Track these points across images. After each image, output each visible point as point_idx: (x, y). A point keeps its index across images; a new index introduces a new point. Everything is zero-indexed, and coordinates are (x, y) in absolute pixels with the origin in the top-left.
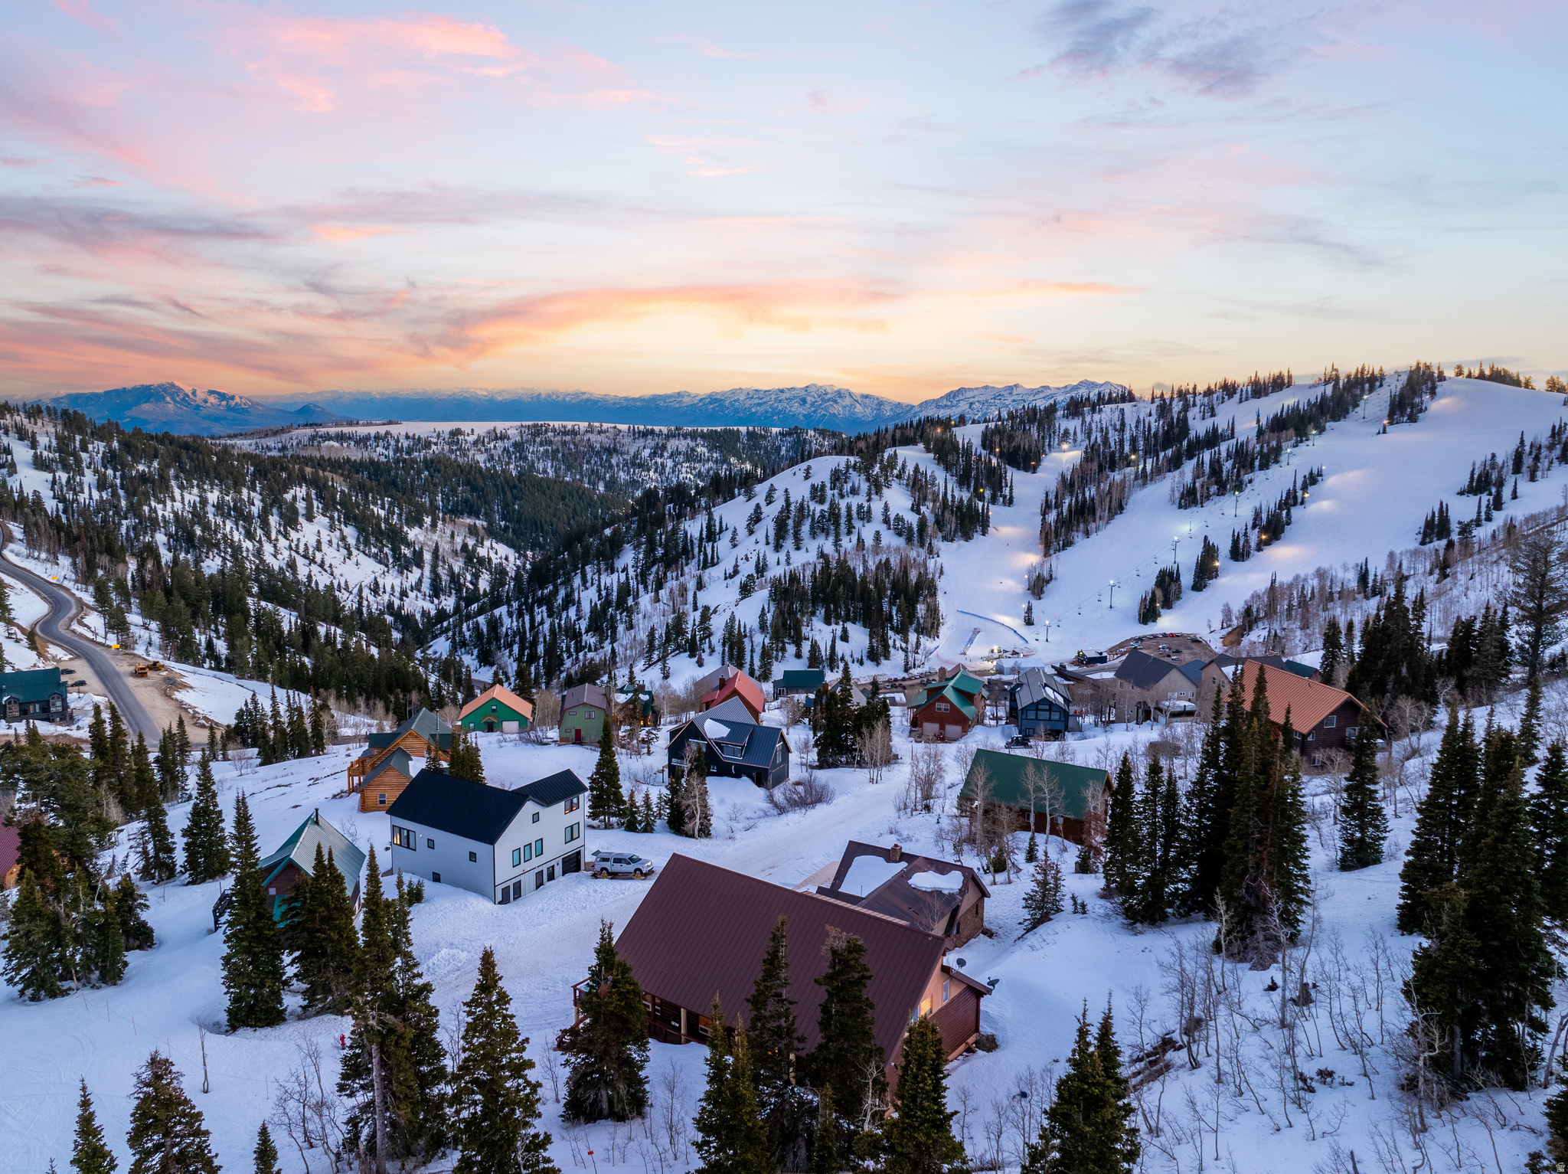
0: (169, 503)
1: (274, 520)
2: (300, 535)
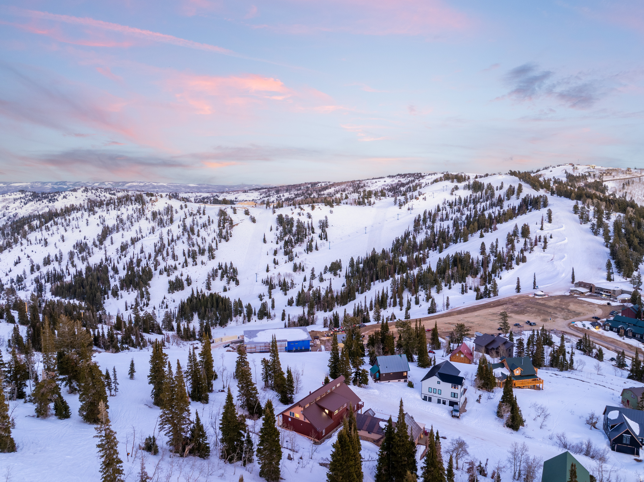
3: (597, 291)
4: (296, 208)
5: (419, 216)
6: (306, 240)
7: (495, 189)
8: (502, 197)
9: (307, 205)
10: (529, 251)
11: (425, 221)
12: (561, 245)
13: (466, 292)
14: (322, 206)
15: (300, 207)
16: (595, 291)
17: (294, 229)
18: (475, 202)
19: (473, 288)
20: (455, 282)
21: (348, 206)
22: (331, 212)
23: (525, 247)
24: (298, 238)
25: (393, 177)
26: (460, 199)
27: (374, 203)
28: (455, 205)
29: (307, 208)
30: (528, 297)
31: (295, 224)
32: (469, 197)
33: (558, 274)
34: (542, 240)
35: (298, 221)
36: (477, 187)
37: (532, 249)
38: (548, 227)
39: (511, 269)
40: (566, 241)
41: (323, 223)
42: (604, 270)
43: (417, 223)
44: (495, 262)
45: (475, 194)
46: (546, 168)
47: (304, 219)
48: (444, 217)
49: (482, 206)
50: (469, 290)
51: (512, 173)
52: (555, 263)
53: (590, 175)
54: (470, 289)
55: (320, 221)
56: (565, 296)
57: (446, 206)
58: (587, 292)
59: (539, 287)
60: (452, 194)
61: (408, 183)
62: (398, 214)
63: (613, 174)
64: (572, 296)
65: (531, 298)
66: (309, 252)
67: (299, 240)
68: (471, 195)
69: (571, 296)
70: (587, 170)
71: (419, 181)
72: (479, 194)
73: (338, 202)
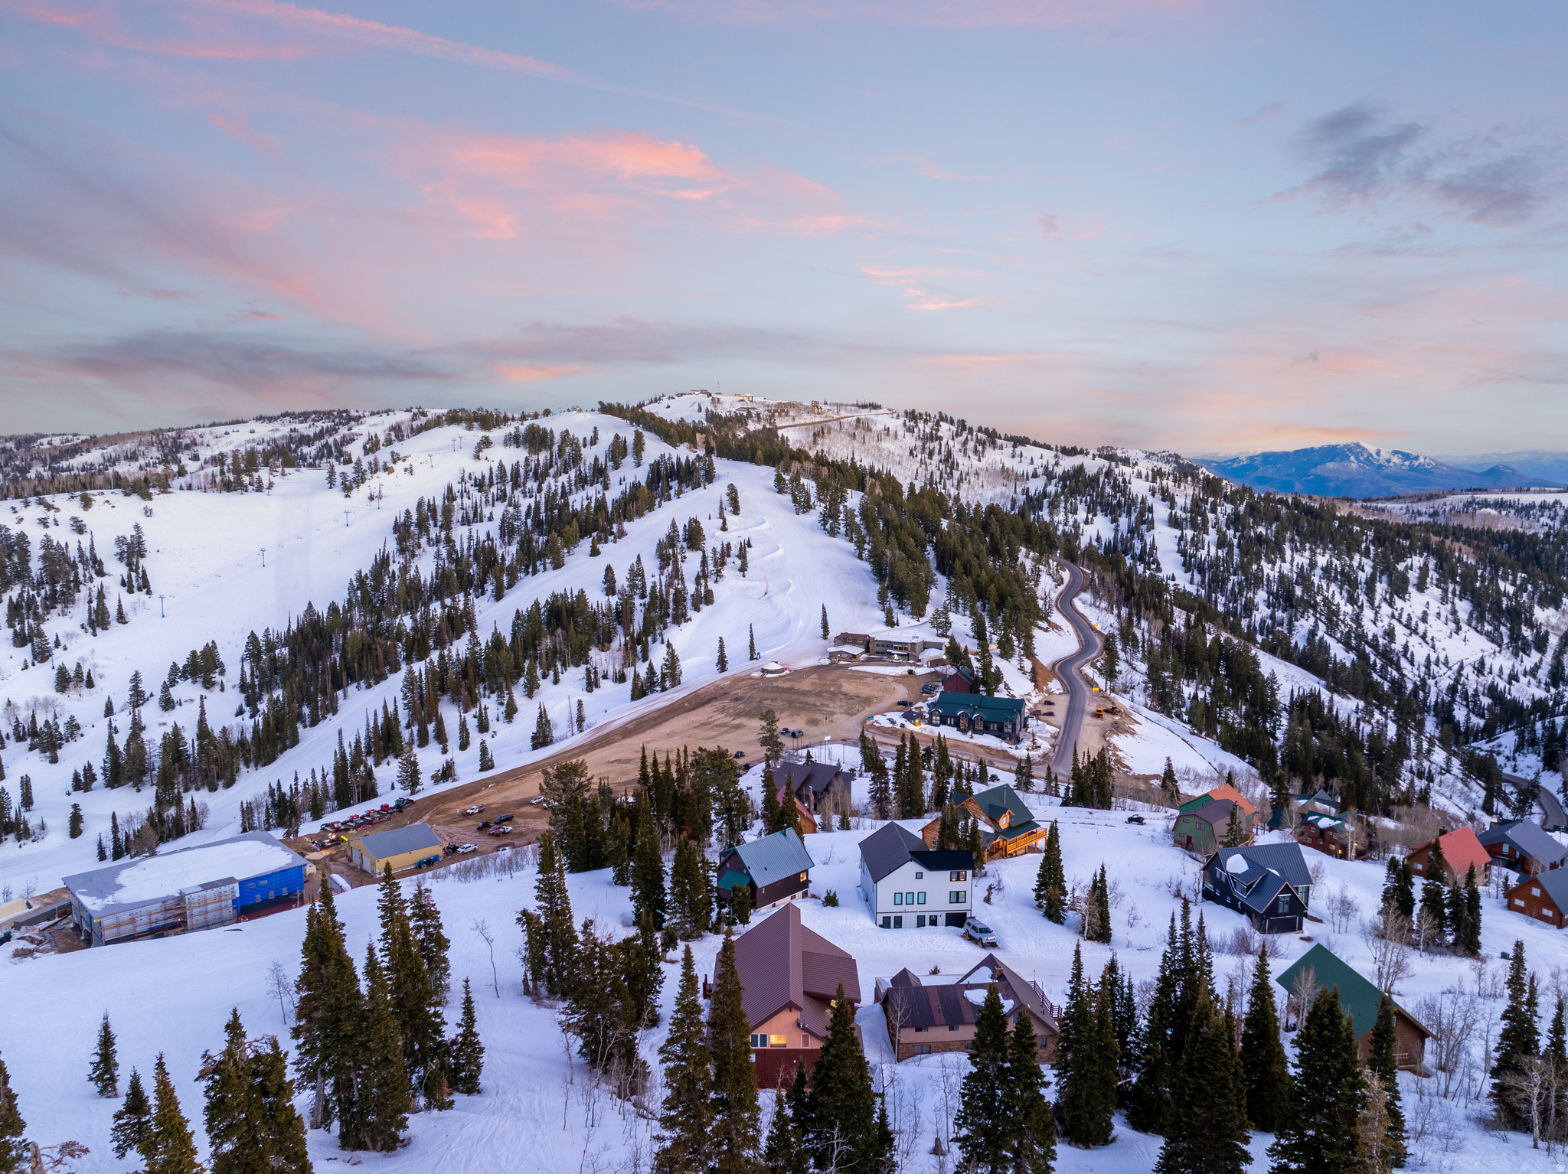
0: (1277, 564)
1: (1381, 588)
2: (1405, 604)
3: (880, 649)
4: (27, 504)
5: (408, 512)
6: (82, 595)
7: (581, 443)
8: (602, 460)
9: (67, 496)
10: (714, 577)
11: (422, 525)
12: (773, 560)
13: (597, 686)
14: (116, 496)
15: (41, 503)
16: (878, 650)
17: (35, 566)
18: (540, 476)
19: (611, 674)
20: (564, 665)
21: (198, 494)
22: (148, 512)
23: (703, 571)
24: (54, 591)
25: (271, 419)
26: (501, 467)
27: (271, 485)
28: (491, 484)
29: (67, 506)
30: (751, 678)
31: (36, 551)
32: (522, 463)
33: (788, 624)
34: (735, 551)
35: (47, 544)
36: (536, 439)
37: (718, 574)
38: (734, 524)
39: (686, 621)
40: (781, 552)
41: (129, 546)
42: (873, 606)
43: (402, 530)
44: (649, 609)
45: (534, 457)
46: (656, 400)
47: (63, 536)
48: (471, 515)
49: (559, 484)
50: (602, 682)
51: (606, 409)
52: (774, 598)
53: (749, 414)
54: (605, 677)
55: (120, 541)
56: (822, 666)
57: (468, 485)
58: (862, 653)
59: (762, 654)
60: (477, 457)
61: (320, 435)
62: (346, 512)
63: (792, 413)
64: (835, 665)
65: (757, 679)
66: (98, 630)
67: (60, 599)
68: (527, 459)
69: (833, 666)
70: (739, 405)
71: (350, 429)
72: (543, 456)
73: (163, 485)
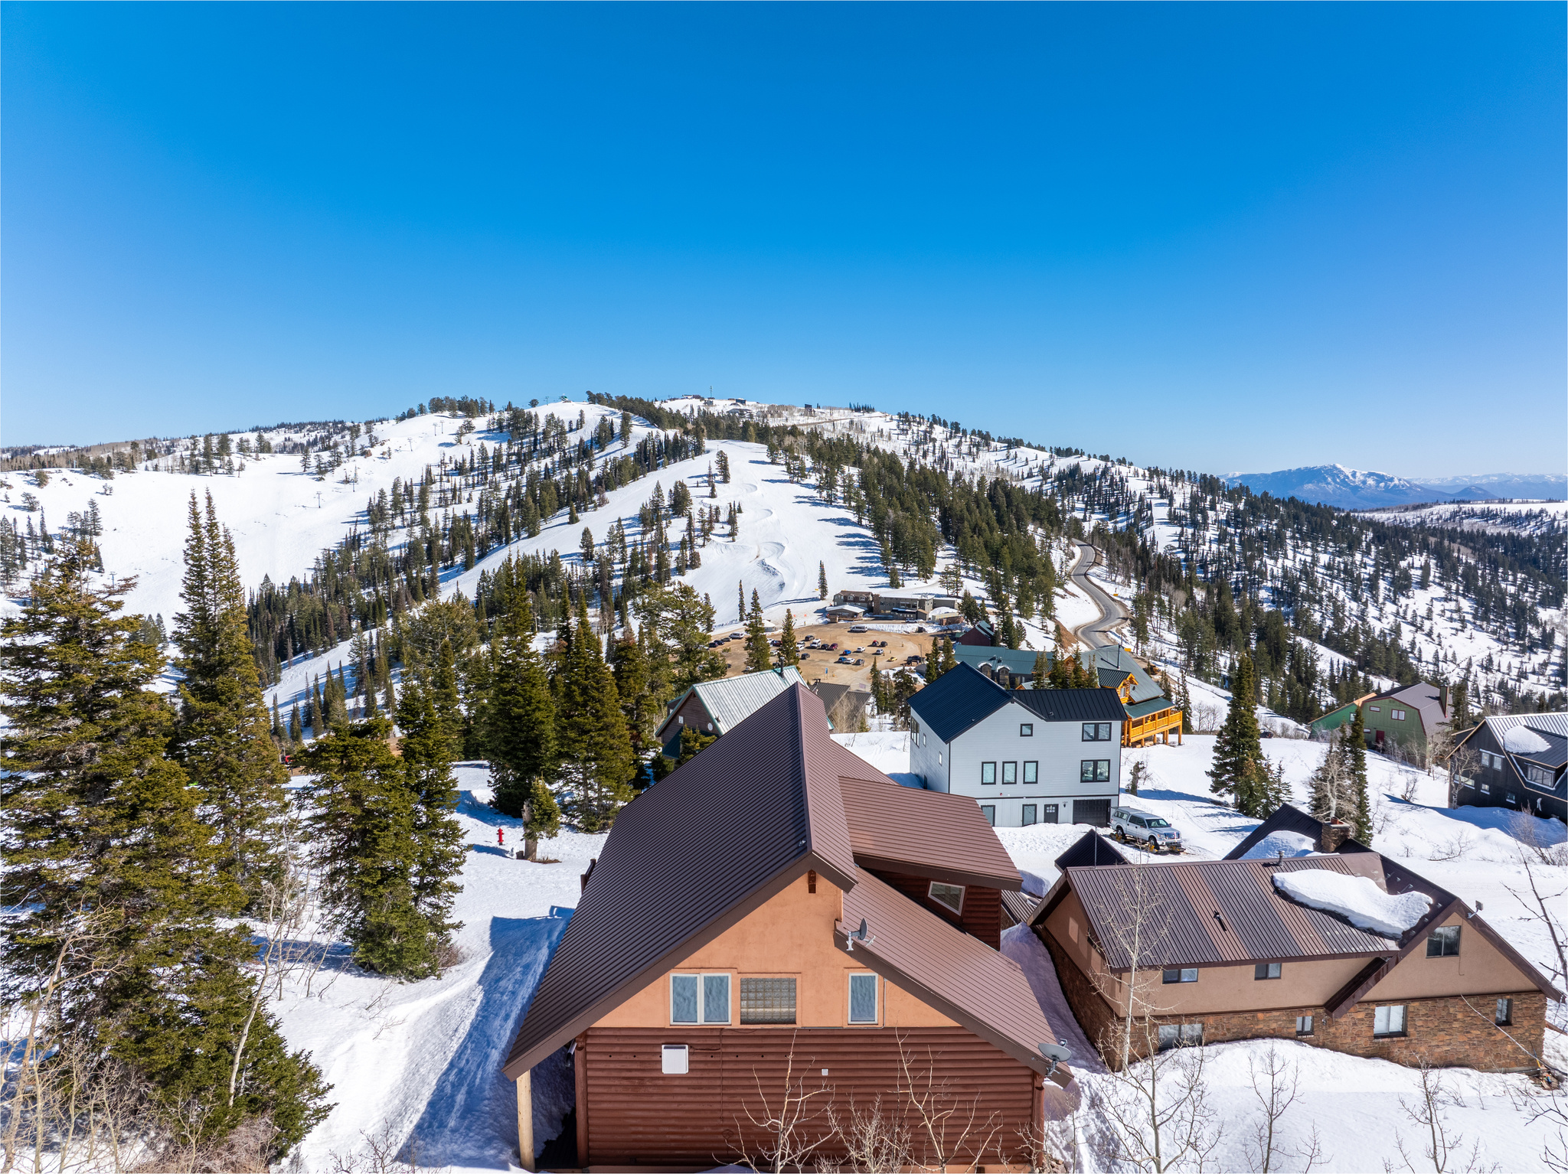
0: (1280, 561)
1: (1384, 585)
2: (1410, 602)
3: (885, 607)
7: (567, 427)
8: (588, 442)
9: (20, 473)
10: (700, 542)
12: (765, 525)
14: (74, 475)
18: (523, 460)
21: (162, 475)
22: (107, 491)
23: (689, 536)
26: (483, 453)
27: (242, 468)
28: (472, 468)
29: (19, 484)
34: (724, 517)
36: (520, 423)
37: (705, 538)
38: (723, 491)
40: (774, 517)
41: (83, 523)
43: (375, 512)
47: (14, 514)
48: (450, 497)
49: (543, 466)
51: (594, 399)
52: (766, 561)
55: (74, 517)
56: (821, 626)
58: (865, 612)
60: (458, 443)
62: (317, 494)
64: (835, 624)
73: (127, 465)
